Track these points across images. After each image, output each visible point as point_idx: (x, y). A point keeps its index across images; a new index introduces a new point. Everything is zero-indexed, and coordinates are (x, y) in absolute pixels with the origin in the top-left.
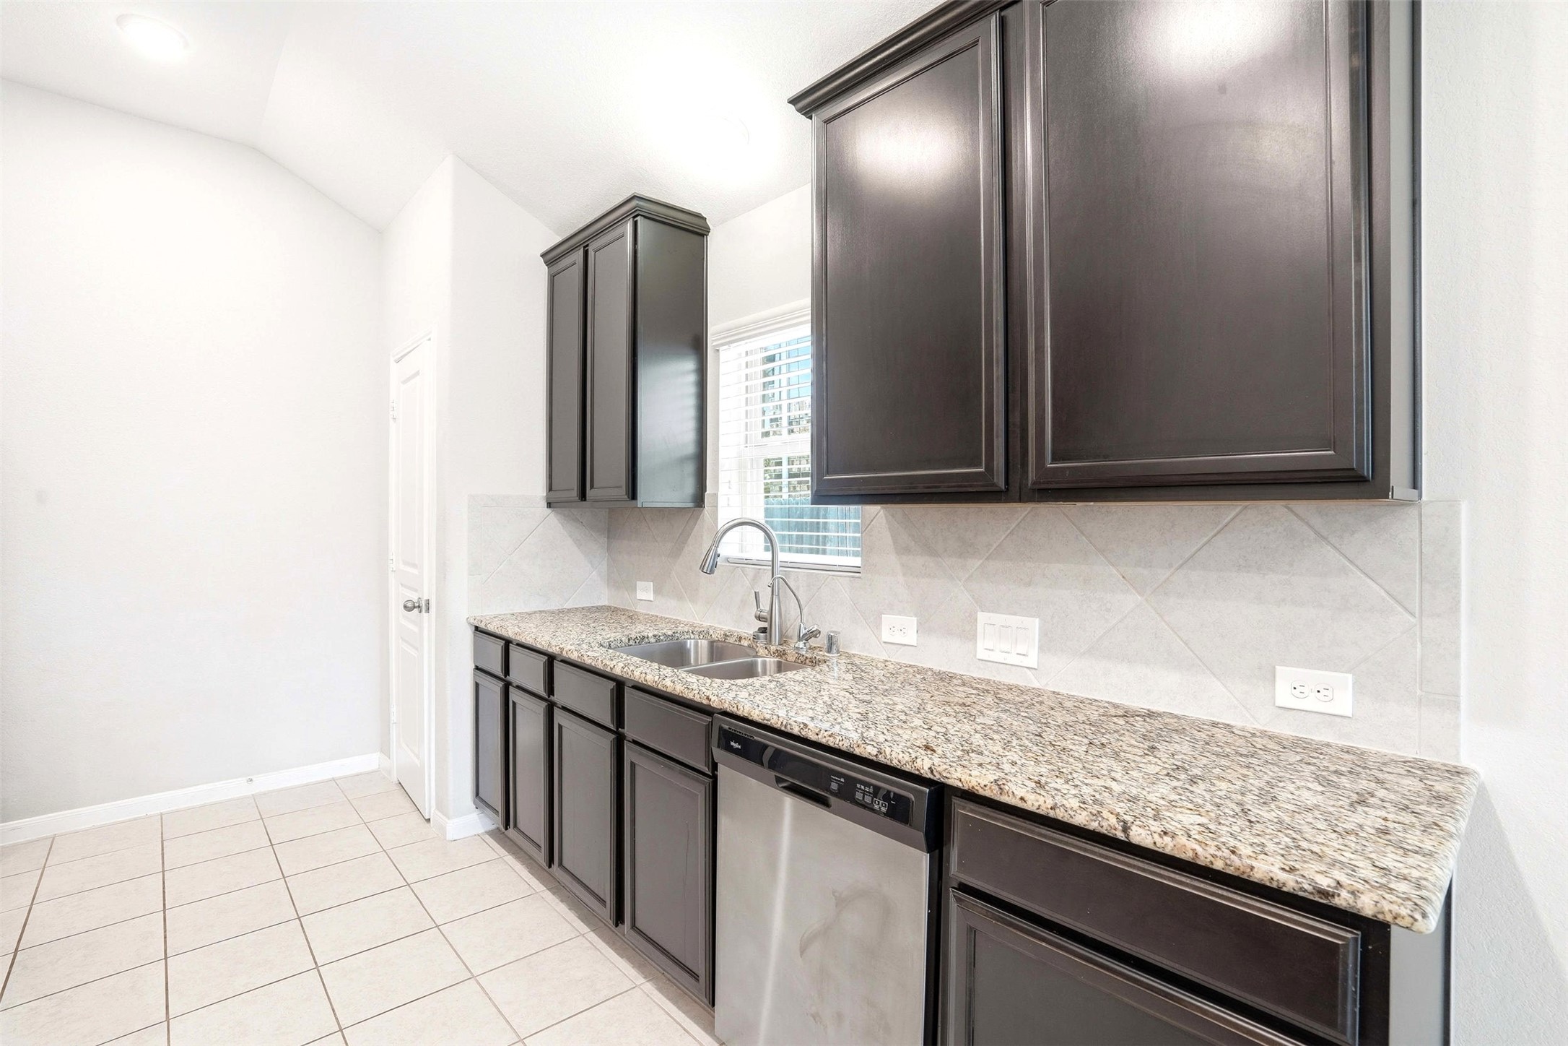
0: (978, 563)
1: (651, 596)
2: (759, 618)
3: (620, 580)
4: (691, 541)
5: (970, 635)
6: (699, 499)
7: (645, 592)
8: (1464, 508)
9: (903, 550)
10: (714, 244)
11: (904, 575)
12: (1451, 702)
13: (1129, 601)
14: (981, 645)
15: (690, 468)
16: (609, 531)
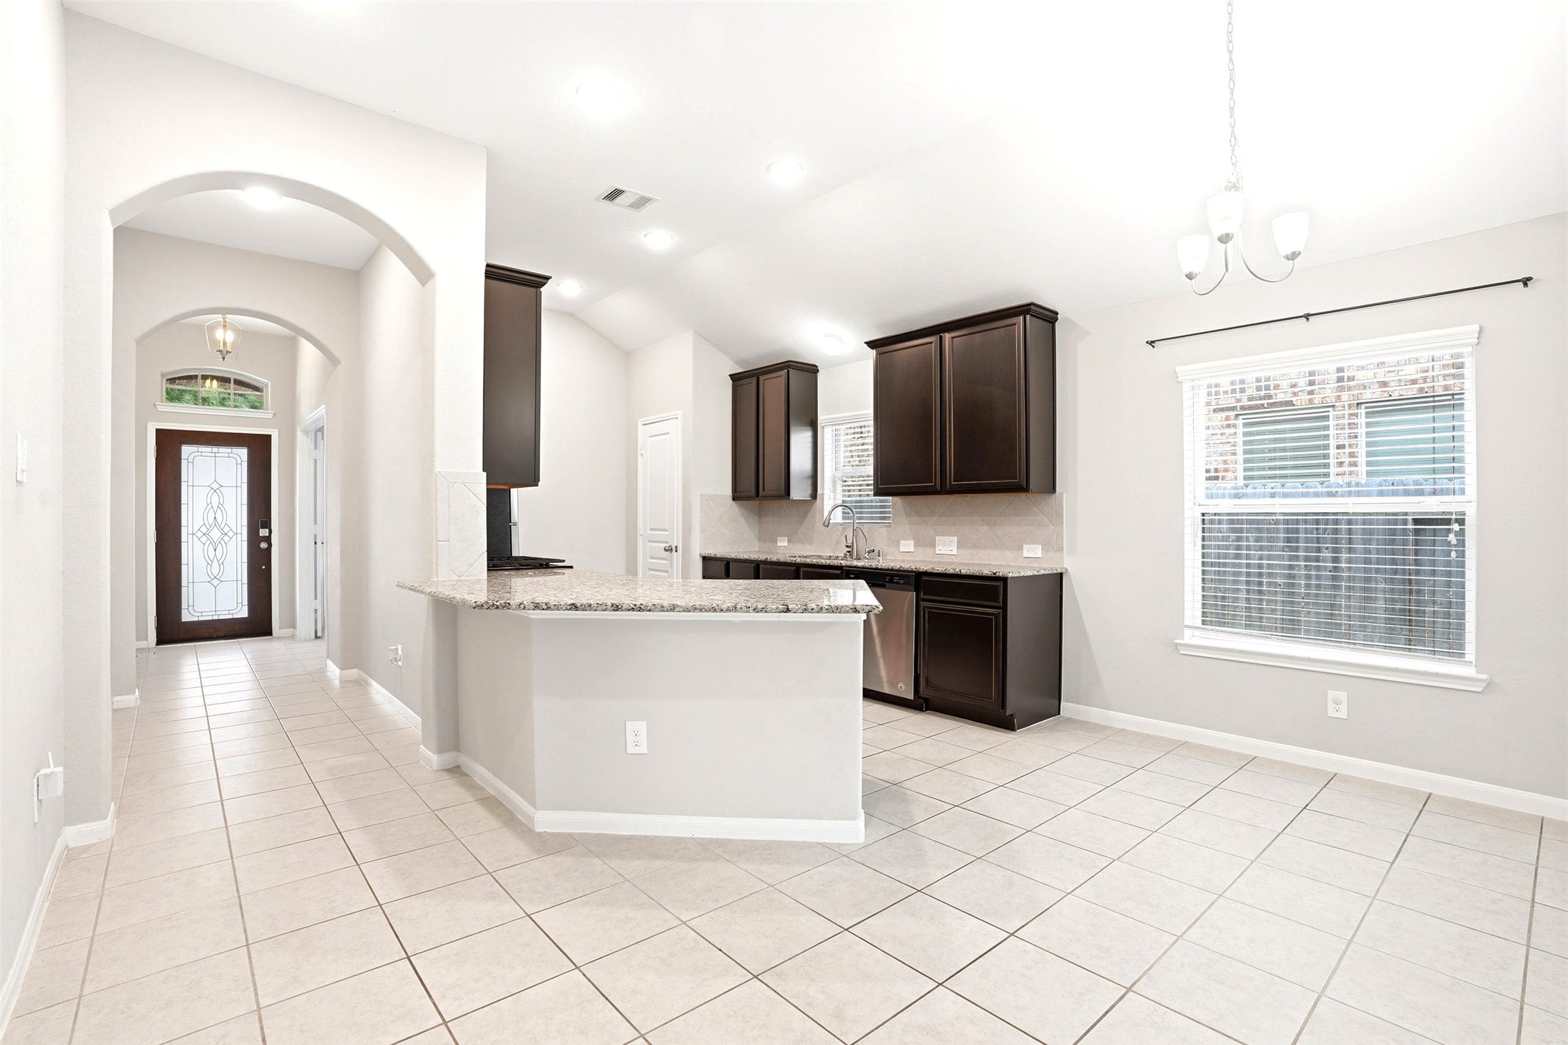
0: (936, 518)
1: (786, 544)
2: (847, 546)
3: (767, 538)
4: (809, 515)
5: (933, 545)
6: (814, 495)
7: (782, 542)
8: (1064, 495)
9: (908, 515)
10: (820, 377)
11: (909, 525)
12: (1061, 549)
13: (985, 528)
14: (937, 549)
15: (809, 482)
16: (759, 513)
